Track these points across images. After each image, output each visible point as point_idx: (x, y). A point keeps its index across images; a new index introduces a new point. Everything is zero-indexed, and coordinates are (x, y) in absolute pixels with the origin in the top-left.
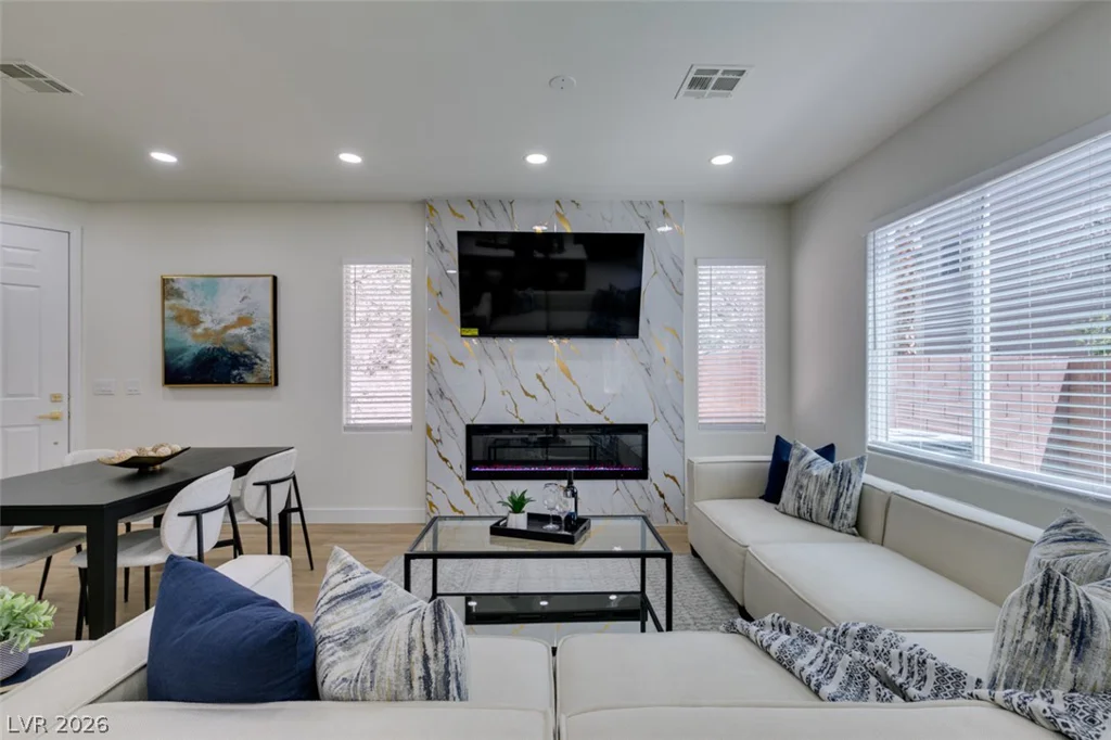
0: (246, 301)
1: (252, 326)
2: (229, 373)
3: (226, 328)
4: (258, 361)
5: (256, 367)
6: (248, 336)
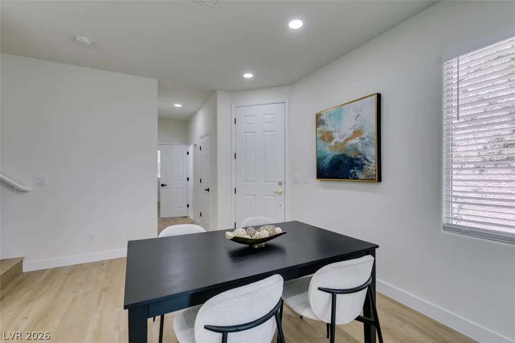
0: (358, 118)
1: (363, 136)
2: (348, 172)
3: (347, 140)
4: (366, 162)
5: (365, 166)
6: (360, 144)
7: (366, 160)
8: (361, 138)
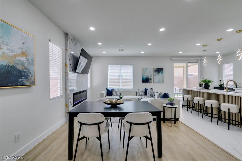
0: (25, 44)
1: (28, 58)
2: (18, 81)
3: (15, 56)
5: (29, 77)
6: (26, 62)
7: (30, 73)
8: (27, 59)
